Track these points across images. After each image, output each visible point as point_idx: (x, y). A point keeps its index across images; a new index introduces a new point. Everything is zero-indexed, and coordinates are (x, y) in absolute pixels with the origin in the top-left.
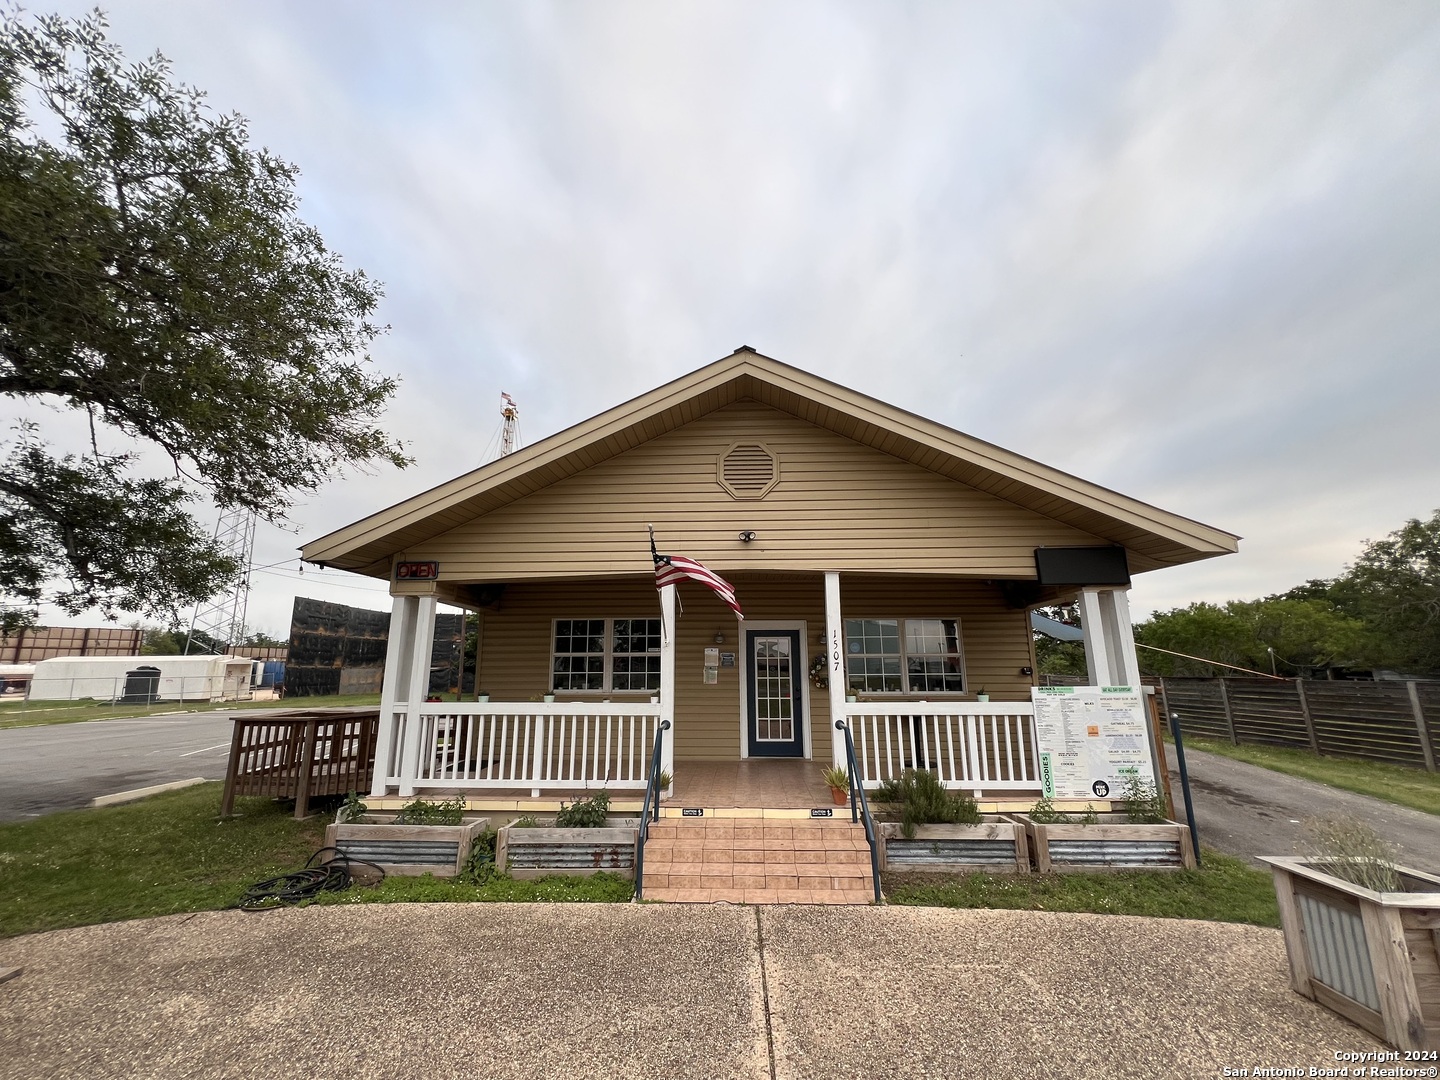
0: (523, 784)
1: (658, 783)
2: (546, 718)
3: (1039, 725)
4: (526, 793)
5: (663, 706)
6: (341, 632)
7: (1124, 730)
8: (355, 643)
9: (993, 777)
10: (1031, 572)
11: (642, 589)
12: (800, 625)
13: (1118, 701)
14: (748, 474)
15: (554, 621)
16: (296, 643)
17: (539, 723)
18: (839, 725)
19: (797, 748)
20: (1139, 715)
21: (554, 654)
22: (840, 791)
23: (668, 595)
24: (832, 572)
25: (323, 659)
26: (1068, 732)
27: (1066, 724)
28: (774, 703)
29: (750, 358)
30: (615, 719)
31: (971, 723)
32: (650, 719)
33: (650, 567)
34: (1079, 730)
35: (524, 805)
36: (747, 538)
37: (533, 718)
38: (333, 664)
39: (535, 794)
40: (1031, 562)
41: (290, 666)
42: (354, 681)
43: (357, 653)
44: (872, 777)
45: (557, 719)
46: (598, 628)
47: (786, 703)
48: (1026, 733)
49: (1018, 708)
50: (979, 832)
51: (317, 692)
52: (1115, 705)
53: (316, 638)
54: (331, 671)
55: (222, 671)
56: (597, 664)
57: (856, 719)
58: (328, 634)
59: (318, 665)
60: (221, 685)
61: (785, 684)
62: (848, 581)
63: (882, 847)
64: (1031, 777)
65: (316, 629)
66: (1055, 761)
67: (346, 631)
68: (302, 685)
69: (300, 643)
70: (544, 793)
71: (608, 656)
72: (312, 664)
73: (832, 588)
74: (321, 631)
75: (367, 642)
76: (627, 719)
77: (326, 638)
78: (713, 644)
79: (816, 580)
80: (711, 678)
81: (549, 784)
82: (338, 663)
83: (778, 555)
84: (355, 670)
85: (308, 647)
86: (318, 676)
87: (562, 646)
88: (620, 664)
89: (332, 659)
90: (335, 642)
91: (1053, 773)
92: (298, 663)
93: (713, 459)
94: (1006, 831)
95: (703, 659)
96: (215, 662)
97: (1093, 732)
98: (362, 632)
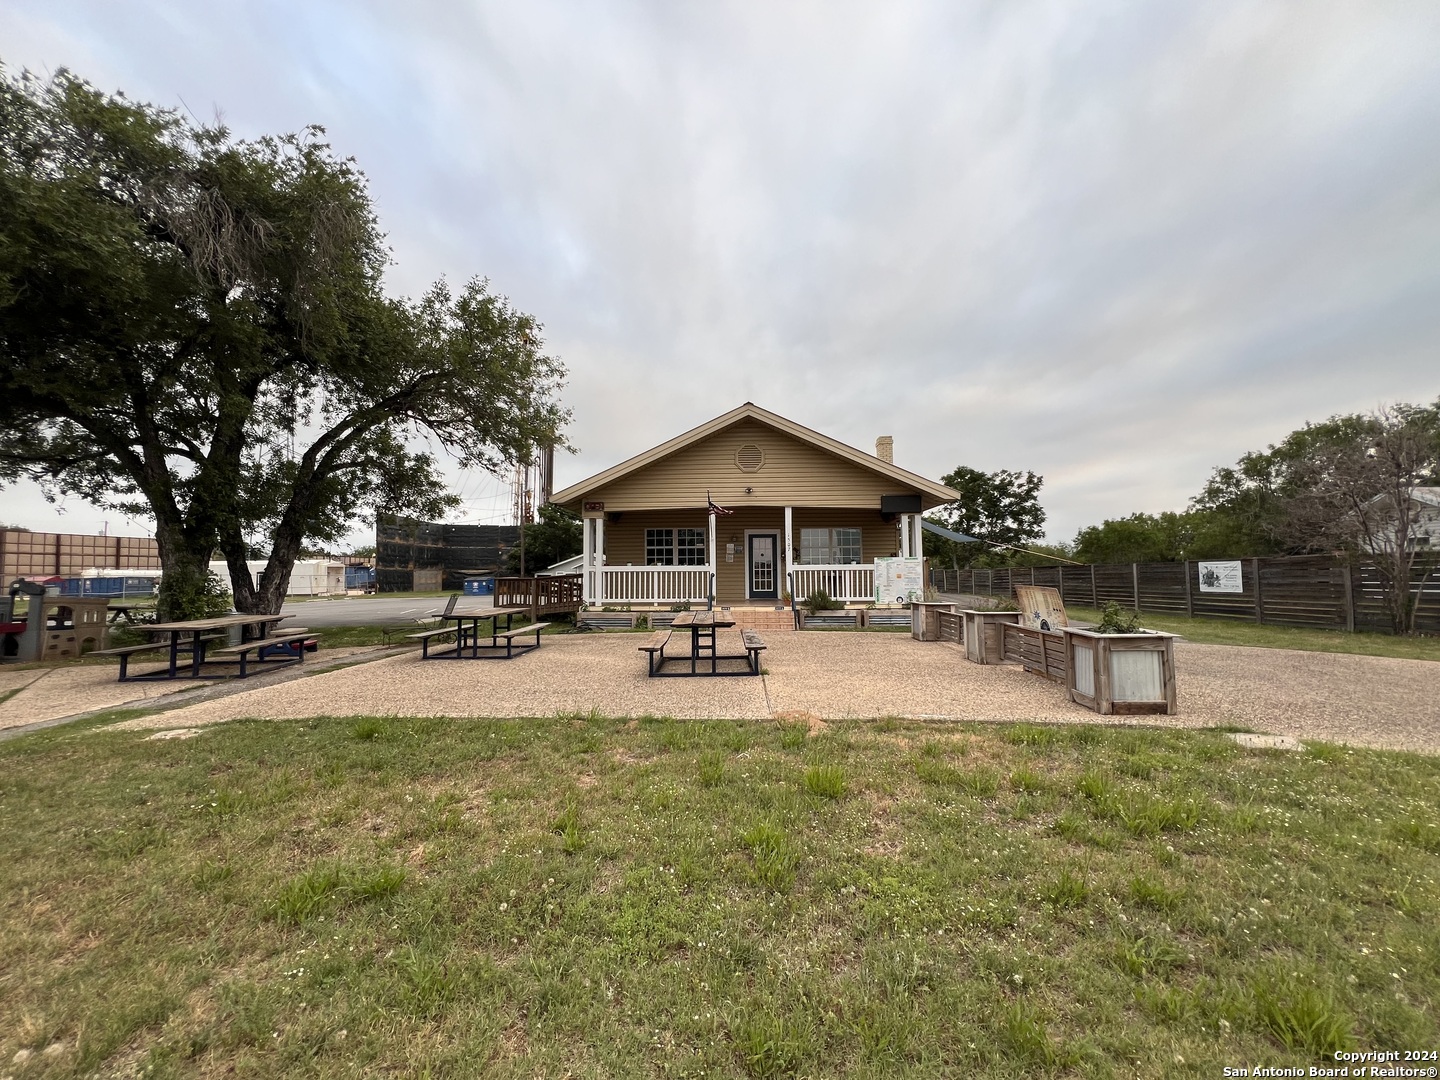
0: (650, 600)
1: (711, 598)
2: (659, 573)
3: (875, 574)
4: (652, 604)
5: (711, 568)
6: (411, 541)
7: (913, 576)
8: (421, 550)
9: (855, 596)
10: (879, 507)
11: (700, 515)
12: (777, 532)
13: (912, 563)
14: (750, 460)
15: (646, 530)
16: (381, 550)
17: (656, 575)
18: (789, 575)
19: (774, 594)
20: (920, 569)
21: (647, 547)
22: (789, 600)
23: (713, 518)
24: (788, 507)
25: (400, 563)
26: (888, 577)
27: (888, 573)
28: (763, 582)
29: (750, 407)
30: (690, 573)
31: (847, 573)
32: (705, 573)
33: (707, 505)
34: (893, 575)
35: (652, 608)
36: (749, 490)
37: (653, 573)
38: (407, 567)
39: (656, 605)
40: (879, 502)
41: (379, 568)
42: (423, 581)
43: (423, 558)
44: (803, 596)
45: (664, 573)
46: (669, 533)
47: (769, 582)
48: (871, 577)
49: (868, 567)
50: (841, 613)
51: (399, 590)
52: (909, 565)
53: (394, 545)
54: (407, 573)
55: (324, 572)
56: (670, 552)
57: (797, 572)
58: (402, 542)
59: (397, 568)
60: (325, 583)
61: (769, 572)
62: (795, 510)
63: (802, 619)
64: (871, 595)
65: (394, 538)
66: (882, 589)
67: (415, 540)
68: (388, 583)
69: (384, 550)
70: (659, 604)
71: (675, 548)
72: (393, 566)
73: (788, 514)
74: (397, 540)
75: (429, 549)
76: (695, 573)
77: (400, 546)
78: (731, 542)
79: (781, 510)
80: (730, 559)
81: (661, 600)
82: (411, 566)
83: (764, 498)
84: (423, 572)
85: (390, 553)
86: (399, 577)
87: (650, 543)
88: (681, 552)
89: (406, 563)
90: (408, 548)
91: (880, 593)
92: (383, 566)
93: (733, 452)
94: (853, 614)
95: (726, 549)
96: (318, 564)
97: (899, 577)
98: (425, 541)
